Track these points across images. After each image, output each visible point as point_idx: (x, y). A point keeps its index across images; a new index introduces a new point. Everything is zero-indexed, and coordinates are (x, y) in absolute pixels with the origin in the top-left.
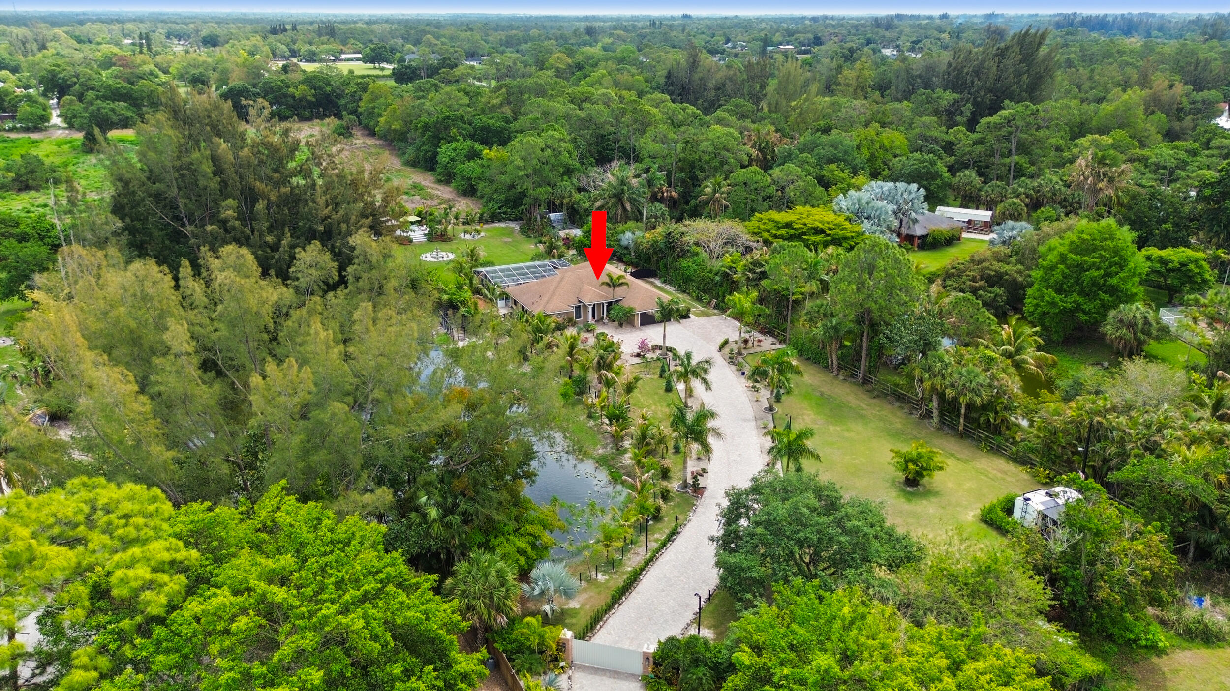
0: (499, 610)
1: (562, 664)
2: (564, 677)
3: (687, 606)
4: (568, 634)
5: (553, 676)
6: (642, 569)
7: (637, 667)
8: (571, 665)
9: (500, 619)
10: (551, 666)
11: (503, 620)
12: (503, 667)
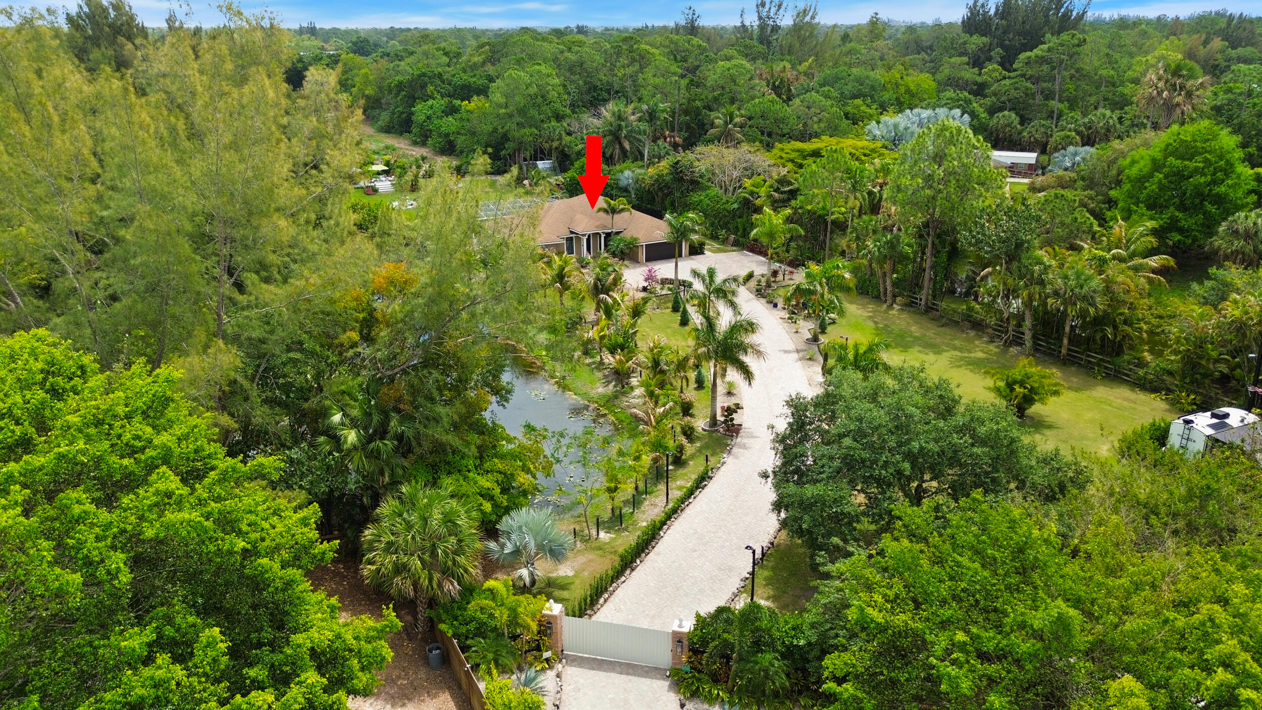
0: (448, 573)
1: (547, 655)
2: (551, 674)
3: (731, 569)
4: (555, 609)
5: (531, 673)
6: (663, 523)
7: (664, 656)
8: (560, 656)
9: (447, 586)
10: (530, 658)
11: (452, 587)
12: (455, 662)
